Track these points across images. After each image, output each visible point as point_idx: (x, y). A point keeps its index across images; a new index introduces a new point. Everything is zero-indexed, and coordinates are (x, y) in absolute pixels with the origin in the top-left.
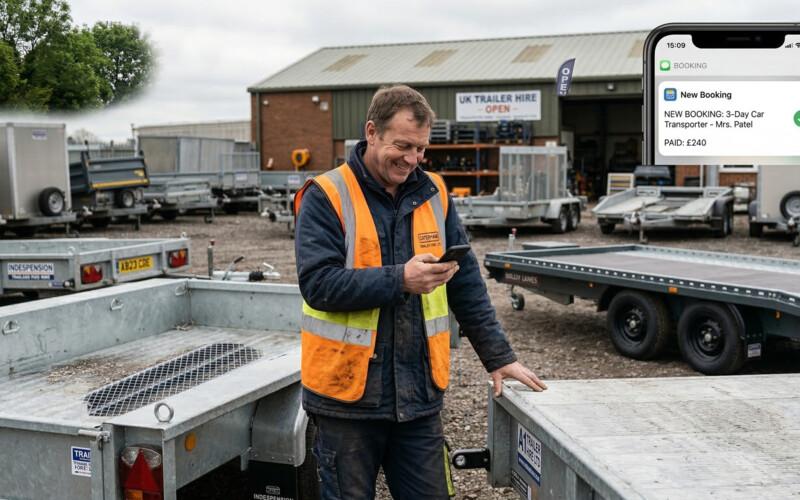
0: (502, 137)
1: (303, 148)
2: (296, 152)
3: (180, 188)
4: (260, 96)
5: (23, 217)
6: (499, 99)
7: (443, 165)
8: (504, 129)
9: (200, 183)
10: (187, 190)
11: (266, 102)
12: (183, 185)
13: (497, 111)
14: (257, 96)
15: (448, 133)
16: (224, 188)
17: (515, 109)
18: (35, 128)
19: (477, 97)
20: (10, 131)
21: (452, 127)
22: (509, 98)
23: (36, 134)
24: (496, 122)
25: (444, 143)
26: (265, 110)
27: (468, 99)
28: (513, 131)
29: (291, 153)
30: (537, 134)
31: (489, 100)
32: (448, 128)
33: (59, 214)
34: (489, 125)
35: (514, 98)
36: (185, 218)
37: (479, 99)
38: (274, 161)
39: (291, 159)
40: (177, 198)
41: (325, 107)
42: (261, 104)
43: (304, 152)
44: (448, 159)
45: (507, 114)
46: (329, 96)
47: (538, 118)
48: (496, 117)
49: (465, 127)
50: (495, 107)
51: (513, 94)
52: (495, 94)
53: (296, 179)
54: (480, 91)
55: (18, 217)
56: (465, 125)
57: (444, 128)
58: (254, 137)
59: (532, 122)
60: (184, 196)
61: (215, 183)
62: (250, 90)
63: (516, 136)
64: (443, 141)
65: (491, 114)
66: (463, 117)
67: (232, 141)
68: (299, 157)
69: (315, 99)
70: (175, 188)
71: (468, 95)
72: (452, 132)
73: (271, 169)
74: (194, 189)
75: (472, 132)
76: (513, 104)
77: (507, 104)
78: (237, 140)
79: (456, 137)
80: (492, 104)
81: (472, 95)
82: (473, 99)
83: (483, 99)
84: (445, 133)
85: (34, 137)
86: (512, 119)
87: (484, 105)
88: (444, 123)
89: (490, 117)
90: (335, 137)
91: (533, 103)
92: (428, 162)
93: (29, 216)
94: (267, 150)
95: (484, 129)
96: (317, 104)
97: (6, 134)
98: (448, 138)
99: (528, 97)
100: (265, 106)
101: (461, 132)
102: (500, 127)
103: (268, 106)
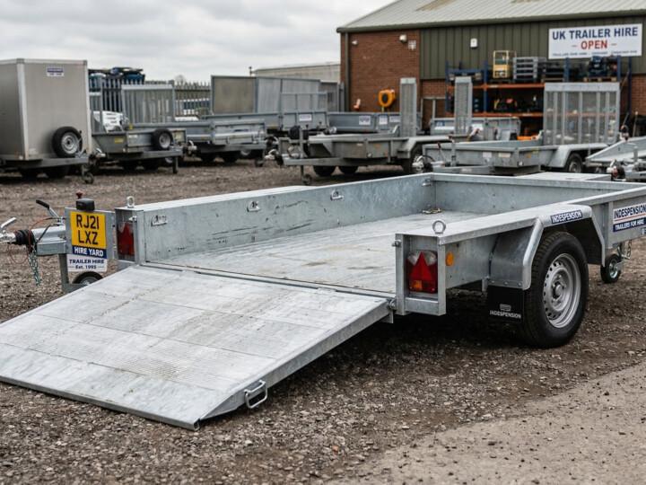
0: (594, 75)
1: (389, 88)
2: (383, 92)
3: (229, 129)
4: (349, 35)
5: (33, 158)
6: (596, 34)
7: (529, 106)
8: (596, 66)
9: (253, 124)
10: (237, 131)
11: (355, 43)
12: (232, 126)
13: (593, 47)
14: (347, 35)
15: (535, 71)
16: (284, 129)
17: (614, 44)
18: (50, 65)
19: (572, 32)
20: (21, 68)
21: (539, 64)
22: (607, 33)
23: (52, 72)
24: (589, 59)
25: (531, 82)
26: (353, 49)
27: (562, 35)
28: (606, 67)
29: (377, 94)
30: (637, 72)
31: (585, 35)
32: (536, 66)
33: (73, 156)
34: (583, 62)
35: (612, 33)
36: (248, 161)
37: (574, 34)
38: (361, 102)
39: (377, 99)
40: (226, 139)
41: (412, 45)
42: (350, 45)
43: (390, 92)
44: (535, 99)
45: (604, 50)
46: (417, 33)
47: (639, 53)
48: (590, 53)
49: (557, 64)
50: (591, 43)
51: (612, 28)
52: (592, 28)
53: (367, 120)
54: (576, 26)
55: (27, 158)
56: (557, 62)
57: (531, 66)
58: (342, 78)
59: (630, 58)
60: (234, 137)
61: (273, 124)
62: (339, 30)
63: (609, 74)
64: (530, 80)
65: (587, 51)
66: (555, 55)
67: (319, 81)
68: (385, 98)
69: (403, 38)
70: (224, 129)
71: (562, 30)
72: (540, 70)
73: (358, 110)
74: (247, 130)
75: (562, 70)
76: (611, 39)
77: (604, 39)
78: (322, 81)
79: (543, 76)
80: (587, 40)
81: (567, 31)
82: (567, 35)
83: (578, 34)
84: (532, 71)
85: (48, 74)
86: (608, 55)
87: (579, 41)
88: (532, 61)
89: (585, 54)
90: (423, 77)
91: (634, 37)
92: (513, 102)
93: (40, 157)
94: (355, 90)
95: (577, 66)
96: (405, 43)
97: (16, 71)
98: (535, 76)
99: (627, 32)
100: (354, 45)
101: (549, 70)
102: (592, 63)
103: (356, 46)
